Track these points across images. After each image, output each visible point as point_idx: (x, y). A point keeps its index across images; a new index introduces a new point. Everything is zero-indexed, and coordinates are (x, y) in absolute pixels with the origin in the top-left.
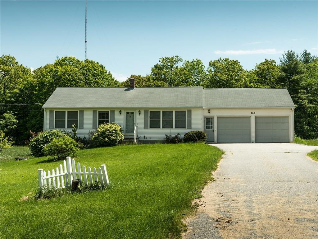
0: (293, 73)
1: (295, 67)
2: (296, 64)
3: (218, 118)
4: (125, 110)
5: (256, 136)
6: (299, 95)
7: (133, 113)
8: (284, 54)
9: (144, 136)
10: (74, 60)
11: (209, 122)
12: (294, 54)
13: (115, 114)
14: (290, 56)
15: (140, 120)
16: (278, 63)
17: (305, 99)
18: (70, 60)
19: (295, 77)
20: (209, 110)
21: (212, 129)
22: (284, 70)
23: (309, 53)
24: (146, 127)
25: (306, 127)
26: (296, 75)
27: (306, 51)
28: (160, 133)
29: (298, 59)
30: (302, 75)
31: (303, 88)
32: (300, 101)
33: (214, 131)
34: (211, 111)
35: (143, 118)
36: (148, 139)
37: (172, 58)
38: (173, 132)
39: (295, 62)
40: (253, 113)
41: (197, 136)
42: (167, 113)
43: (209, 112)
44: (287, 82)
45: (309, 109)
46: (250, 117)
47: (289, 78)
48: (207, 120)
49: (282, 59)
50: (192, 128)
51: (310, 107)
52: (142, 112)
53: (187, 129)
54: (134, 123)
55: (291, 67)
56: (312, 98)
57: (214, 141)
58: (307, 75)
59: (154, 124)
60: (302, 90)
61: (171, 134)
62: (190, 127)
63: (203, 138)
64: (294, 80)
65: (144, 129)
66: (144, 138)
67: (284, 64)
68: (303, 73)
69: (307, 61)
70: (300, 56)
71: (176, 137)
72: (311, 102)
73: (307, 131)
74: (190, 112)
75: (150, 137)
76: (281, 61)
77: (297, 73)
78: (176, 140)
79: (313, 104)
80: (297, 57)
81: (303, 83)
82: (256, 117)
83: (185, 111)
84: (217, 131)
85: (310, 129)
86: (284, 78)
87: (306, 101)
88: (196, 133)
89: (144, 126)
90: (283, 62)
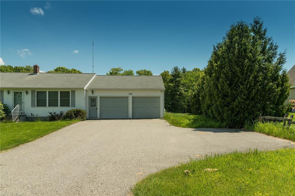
0: (177, 77)
1: (178, 75)
2: (179, 73)
3: (101, 97)
4: (13, 90)
5: (133, 113)
6: (180, 88)
7: (21, 93)
8: (173, 68)
9: (32, 114)
10: (64, 68)
11: (93, 101)
12: (178, 68)
13: (4, 94)
14: (176, 69)
15: (27, 99)
16: (170, 73)
17: (182, 90)
18: (62, 68)
19: (178, 79)
20: (92, 91)
21: (96, 107)
22: (173, 76)
23: (185, 69)
24: (33, 105)
25: (183, 103)
26: (178, 78)
27: (184, 68)
28: (45, 111)
29: (180, 70)
30: (181, 78)
31: (182, 84)
32: (180, 91)
33: (97, 109)
34: (95, 92)
35: (31, 97)
36: (35, 116)
37: (118, 69)
38: (58, 110)
39: (178, 72)
40: (130, 94)
41: (74, 114)
42: (53, 94)
43: (93, 93)
44: (174, 81)
45: (184, 95)
46: (128, 97)
47: (175, 80)
48: (91, 100)
49: (172, 70)
50: (76, 106)
51: (185, 94)
52: (30, 92)
53: (71, 107)
54: (22, 102)
55: (176, 74)
56: (186, 89)
57: (97, 118)
58: (184, 79)
59: (41, 103)
60: (181, 86)
61: (55, 112)
62: (74, 105)
63: (81, 115)
64: (177, 80)
65: (32, 107)
66: (32, 115)
67: (173, 73)
68: (182, 77)
69: (184, 72)
70: (180, 69)
71: (61, 114)
72: (185, 91)
73: (183, 105)
74: (73, 92)
75: (37, 114)
76: (172, 72)
77: (179, 77)
78: (56, 118)
79: (186, 92)
80: (179, 69)
81: (182, 82)
82: (133, 97)
83: (69, 92)
84: (99, 108)
85: (185, 104)
86: (173, 80)
87: (183, 91)
88: (74, 111)
89: (32, 105)
90: (173, 72)
